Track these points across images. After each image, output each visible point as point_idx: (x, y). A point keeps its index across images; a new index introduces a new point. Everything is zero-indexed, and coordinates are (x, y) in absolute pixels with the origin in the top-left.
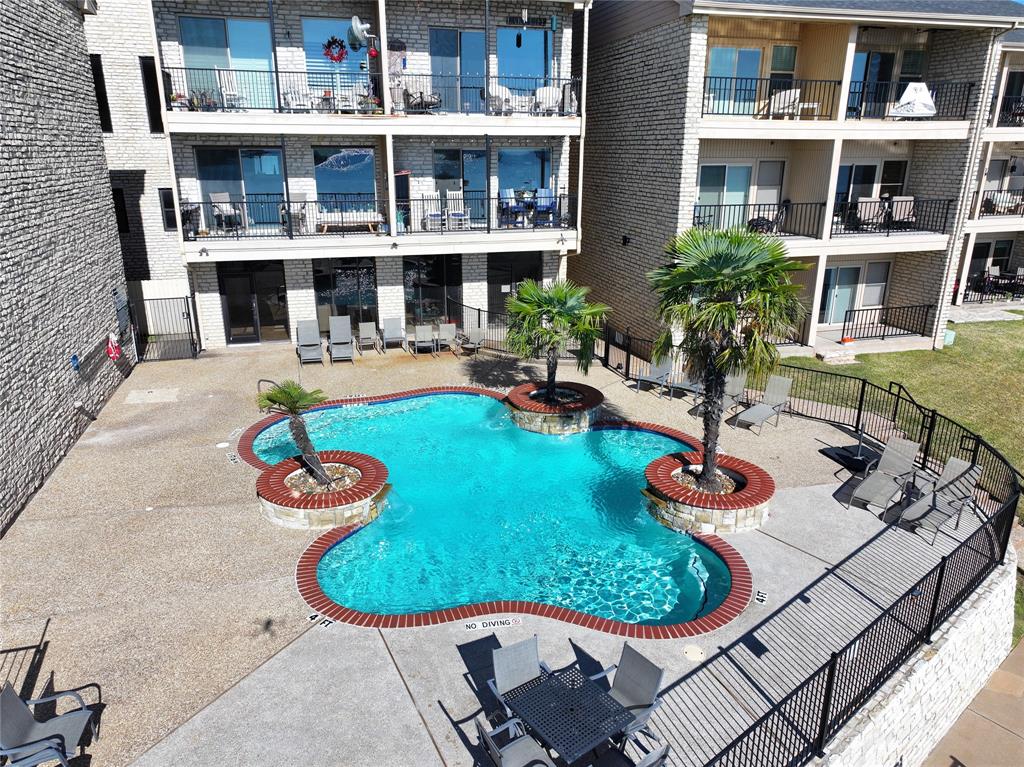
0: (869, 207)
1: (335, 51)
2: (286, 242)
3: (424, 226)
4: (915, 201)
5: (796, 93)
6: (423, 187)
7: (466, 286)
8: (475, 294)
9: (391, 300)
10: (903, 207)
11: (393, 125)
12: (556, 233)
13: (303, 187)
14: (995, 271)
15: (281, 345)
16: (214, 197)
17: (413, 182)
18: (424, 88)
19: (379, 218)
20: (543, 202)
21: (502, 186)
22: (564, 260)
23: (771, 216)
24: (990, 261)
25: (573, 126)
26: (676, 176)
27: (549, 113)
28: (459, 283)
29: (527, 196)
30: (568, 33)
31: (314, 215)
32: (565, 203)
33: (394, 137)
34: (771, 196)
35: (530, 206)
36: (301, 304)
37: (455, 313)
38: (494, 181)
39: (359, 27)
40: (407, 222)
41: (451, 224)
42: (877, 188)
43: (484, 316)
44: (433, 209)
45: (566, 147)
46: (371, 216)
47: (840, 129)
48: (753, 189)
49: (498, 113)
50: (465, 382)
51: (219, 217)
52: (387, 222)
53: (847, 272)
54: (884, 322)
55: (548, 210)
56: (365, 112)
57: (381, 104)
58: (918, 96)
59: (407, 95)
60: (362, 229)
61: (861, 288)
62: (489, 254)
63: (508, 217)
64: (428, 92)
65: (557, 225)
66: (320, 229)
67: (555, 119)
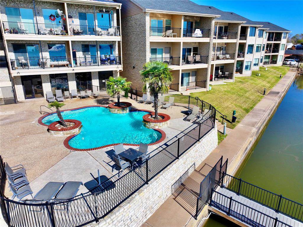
0: (190, 58)
1: (52, 18)
2: (42, 70)
3: (80, 65)
4: (201, 56)
5: (171, 31)
6: (80, 54)
7: (93, 80)
8: (95, 83)
9: (72, 85)
10: (198, 58)
11: (70, 38)
12: (116, 66)
13: (46, 55)
14: (221, 73)
15: (42, 99)
16: (19, 58)
17: (77, 53)
18: (78, 28)
19: (68, 63)
20: (112, 58)
21: (101, 54)
22: (119, 73)
23: (168, 60)
24: (219, 71)
25: (119, 38)
26: (145, 51)
27: (112, 35)
28: (91, 80)
29: (108, 57)
30: (115, 15)
31: (49, 62)
32: (118, 58)
33: (71, 41)
34: (168, 56)
35: (109, 59)
36: (47, 87)
37: (90, 88)
38: (99, 52)
39: (60, 12)
40: (76, 64)
41: (88, 64)
42: (192, 53)
43: (99, 87)
44: (83, 60)
45: (117, 44)
46: (65, 62)
47: (182, 40)
48: (164, 54)
49: (99, 35)
50: (96, 104)
51: (21, 63)
52: (71, 64)
53: (187, 74)
54: (196, 85)
55: (114, 60)
56: (62, 35)
57: (67, 32)
58: (198, 32)
59: (74, 30)
60: (63, 66)
61: (190, 77)
62: (99, 72)
63: (103, 62)
65: (116, 64)
66: (51, 66)
67: (114, 37)
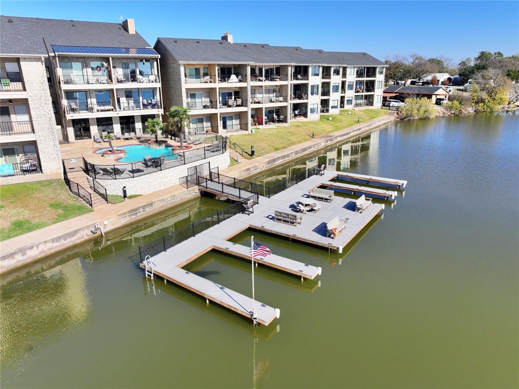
1: (99, 69)
2: (91, 114)
3: (124, 110)
4: (242, 100)
5: (209, 77)
6: (123, 100)
7: (136, 124)
8: (138, 125)
9: (117, 128)
10: (239, 101)
11: (115, 86)
12: (158, 110)
13: (94, 101)
14: (275, 116)
15: (90, 140)
16: (71, 104)
17: (120, 98)
18: (121, 77)
19: (113, 108)
20: (154, 103)
21: (143, 99)
22: (161, 117)
23: (208, 104)
24: (275, 114)
25: (158, 85)
26: (181, 96)
27: (153, 82)
28: (134, 123)
29: (150, 101)
30: (155, 63)
31: (96, 107)
32: (159, 102)
33: (116, 89)
34: (208, 100)
35: (150, 104)
36: (94, 129)
37: (134, 130)
38: (141, 98)
39: (105, 64)
40: (120, 108)
41: (131, 109)
42: (233, 97)
43: (142, 130)
44: (126, 105)
45: (158, 89)
46: (110, 107)
47: (218, 85)
48: (203, 98)
49: (140, 82)
50: (139, 143)
51: (73, 109)
52: (115, 108)
53: (232, 116)
54: (241, 129)
55: (155, 105)
56: (108, 83)
57: (112, 81)
58: (233, 77)
59: (118, 79)
60: (109, 110)
61: (234, 121)
62: (141, 115)
63: (145, 106)
64: (122, 78)
65: (158, 108)
66: (98, 111)
